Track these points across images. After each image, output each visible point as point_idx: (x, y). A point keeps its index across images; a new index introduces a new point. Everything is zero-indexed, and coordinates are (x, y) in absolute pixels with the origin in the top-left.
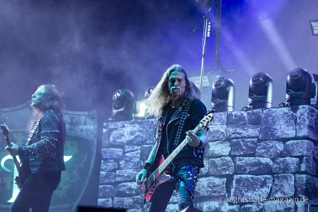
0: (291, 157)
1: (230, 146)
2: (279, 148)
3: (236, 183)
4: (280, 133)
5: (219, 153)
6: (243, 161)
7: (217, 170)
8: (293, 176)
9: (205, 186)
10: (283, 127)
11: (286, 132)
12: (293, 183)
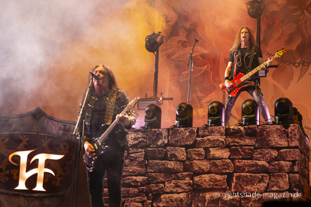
0: (284, 161)
1: (230, 151)
2: (274, 154)
3: (236, 179)
4: (274, 144)
5: (220, 156)
6: (241, 163)
7: (218, 169)
8: (287, 175)
9: (207, 181)
10: (276, 139)
11: (280, 143)
12: (287, 180)
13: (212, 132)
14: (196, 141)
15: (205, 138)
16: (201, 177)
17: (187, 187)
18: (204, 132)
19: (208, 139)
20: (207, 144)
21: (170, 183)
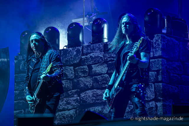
0: (151, 71)
1: (107, 66)
5: (100, 72)
7: (99, 84)
8: (153, 85)
9: (91, 96)
12: (153, 90)
13: (94, 49)
14: (81, 59)
15: (88, 56)
16: (85, 93)
17: (76, 103)
18: (87, 50)
19: (91, 57)
20: (90, 61)
21: (63, 101)
